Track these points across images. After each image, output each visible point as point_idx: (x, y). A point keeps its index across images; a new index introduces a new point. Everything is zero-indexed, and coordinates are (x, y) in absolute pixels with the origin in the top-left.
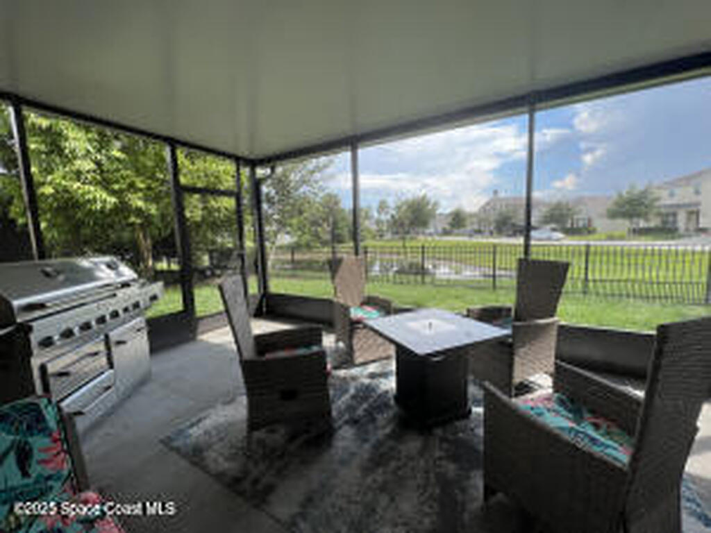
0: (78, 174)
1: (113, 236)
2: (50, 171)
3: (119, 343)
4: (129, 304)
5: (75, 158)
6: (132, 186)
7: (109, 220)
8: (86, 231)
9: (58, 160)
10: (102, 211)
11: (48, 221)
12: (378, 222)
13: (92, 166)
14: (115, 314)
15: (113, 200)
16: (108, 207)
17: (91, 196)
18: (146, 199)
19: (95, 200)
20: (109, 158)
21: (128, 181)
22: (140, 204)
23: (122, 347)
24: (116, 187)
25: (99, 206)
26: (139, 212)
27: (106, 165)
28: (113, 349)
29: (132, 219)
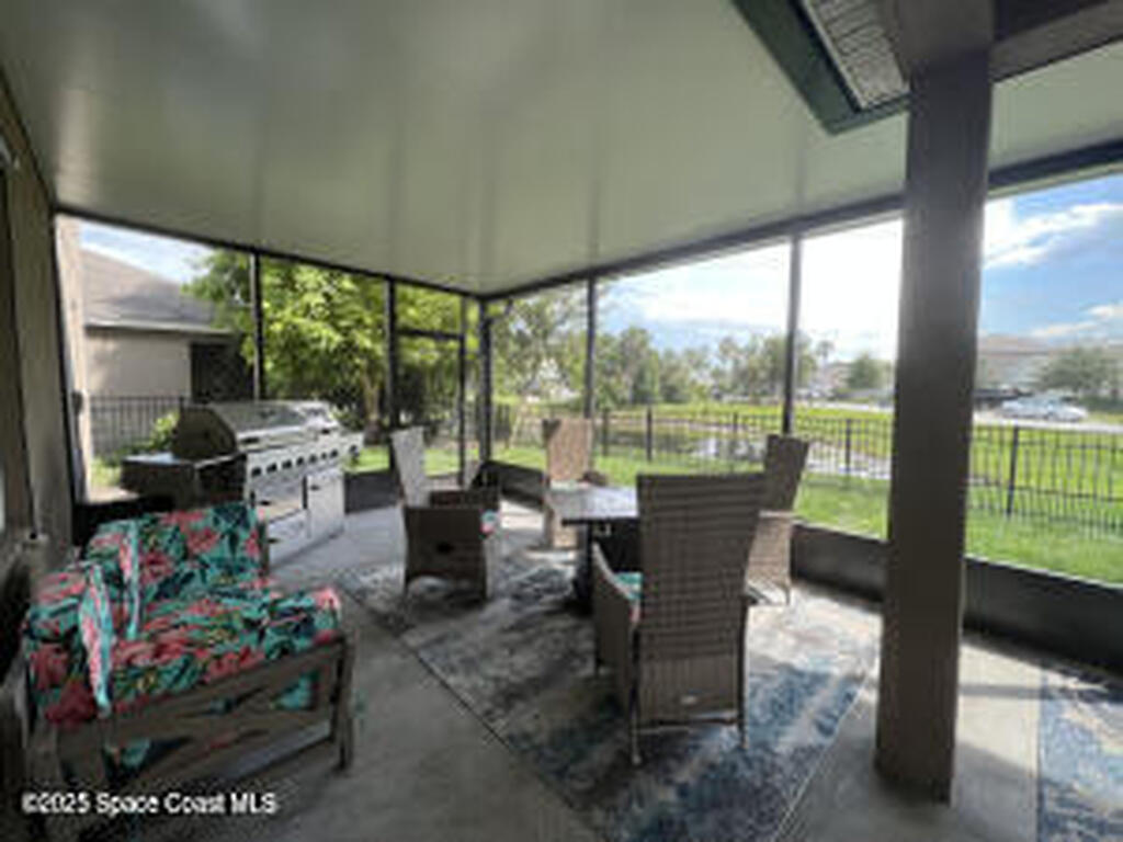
0: (308, 309)
1: (339, 381)
2: (281, 307)
3: (315, 488)
4: (328, 451)
5: (306, 291)
6: (359, 323)
7: (335, 361)
8: (310, 376)
9: (290, 294)
10: (327, 351)
11: (275, 362)
12: (717, 374)
13: (321, 300)
14: (313, 459)
15: (338, 338)
16: (333, 346)
17: (316, 335)
18: (374, 338)
19: (318, 340)
20: (339, 290)
21: (356, 316)
22: (368, 343)
23: (316, 493)
24: (343, 323)
25: (323, 345)
26: (367, 353)
27: (337, 299)
28: (310, 493)
29: (358, 361)
